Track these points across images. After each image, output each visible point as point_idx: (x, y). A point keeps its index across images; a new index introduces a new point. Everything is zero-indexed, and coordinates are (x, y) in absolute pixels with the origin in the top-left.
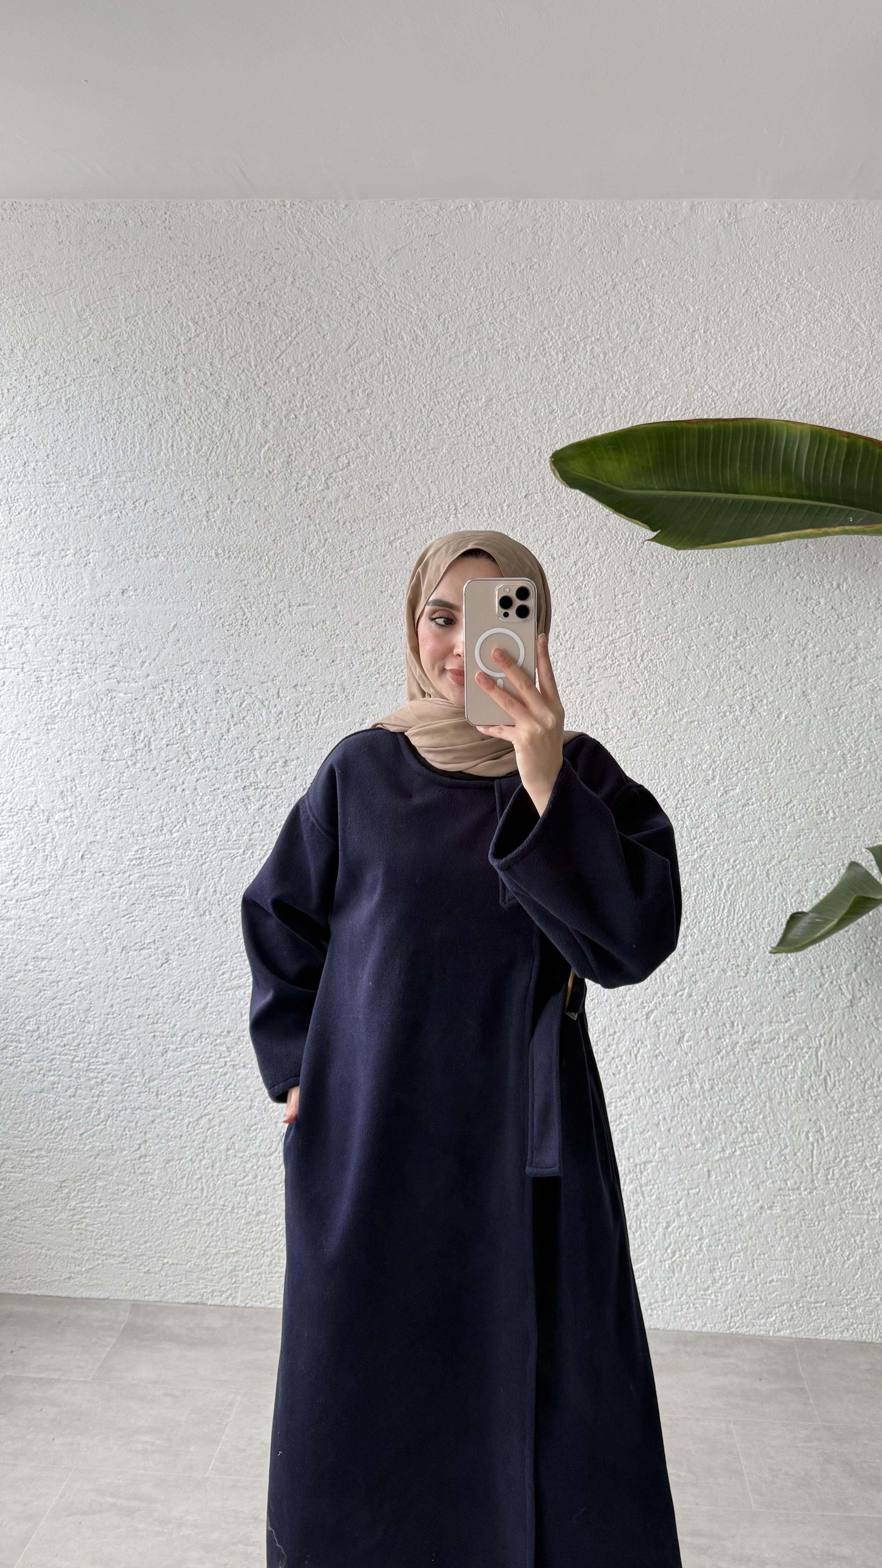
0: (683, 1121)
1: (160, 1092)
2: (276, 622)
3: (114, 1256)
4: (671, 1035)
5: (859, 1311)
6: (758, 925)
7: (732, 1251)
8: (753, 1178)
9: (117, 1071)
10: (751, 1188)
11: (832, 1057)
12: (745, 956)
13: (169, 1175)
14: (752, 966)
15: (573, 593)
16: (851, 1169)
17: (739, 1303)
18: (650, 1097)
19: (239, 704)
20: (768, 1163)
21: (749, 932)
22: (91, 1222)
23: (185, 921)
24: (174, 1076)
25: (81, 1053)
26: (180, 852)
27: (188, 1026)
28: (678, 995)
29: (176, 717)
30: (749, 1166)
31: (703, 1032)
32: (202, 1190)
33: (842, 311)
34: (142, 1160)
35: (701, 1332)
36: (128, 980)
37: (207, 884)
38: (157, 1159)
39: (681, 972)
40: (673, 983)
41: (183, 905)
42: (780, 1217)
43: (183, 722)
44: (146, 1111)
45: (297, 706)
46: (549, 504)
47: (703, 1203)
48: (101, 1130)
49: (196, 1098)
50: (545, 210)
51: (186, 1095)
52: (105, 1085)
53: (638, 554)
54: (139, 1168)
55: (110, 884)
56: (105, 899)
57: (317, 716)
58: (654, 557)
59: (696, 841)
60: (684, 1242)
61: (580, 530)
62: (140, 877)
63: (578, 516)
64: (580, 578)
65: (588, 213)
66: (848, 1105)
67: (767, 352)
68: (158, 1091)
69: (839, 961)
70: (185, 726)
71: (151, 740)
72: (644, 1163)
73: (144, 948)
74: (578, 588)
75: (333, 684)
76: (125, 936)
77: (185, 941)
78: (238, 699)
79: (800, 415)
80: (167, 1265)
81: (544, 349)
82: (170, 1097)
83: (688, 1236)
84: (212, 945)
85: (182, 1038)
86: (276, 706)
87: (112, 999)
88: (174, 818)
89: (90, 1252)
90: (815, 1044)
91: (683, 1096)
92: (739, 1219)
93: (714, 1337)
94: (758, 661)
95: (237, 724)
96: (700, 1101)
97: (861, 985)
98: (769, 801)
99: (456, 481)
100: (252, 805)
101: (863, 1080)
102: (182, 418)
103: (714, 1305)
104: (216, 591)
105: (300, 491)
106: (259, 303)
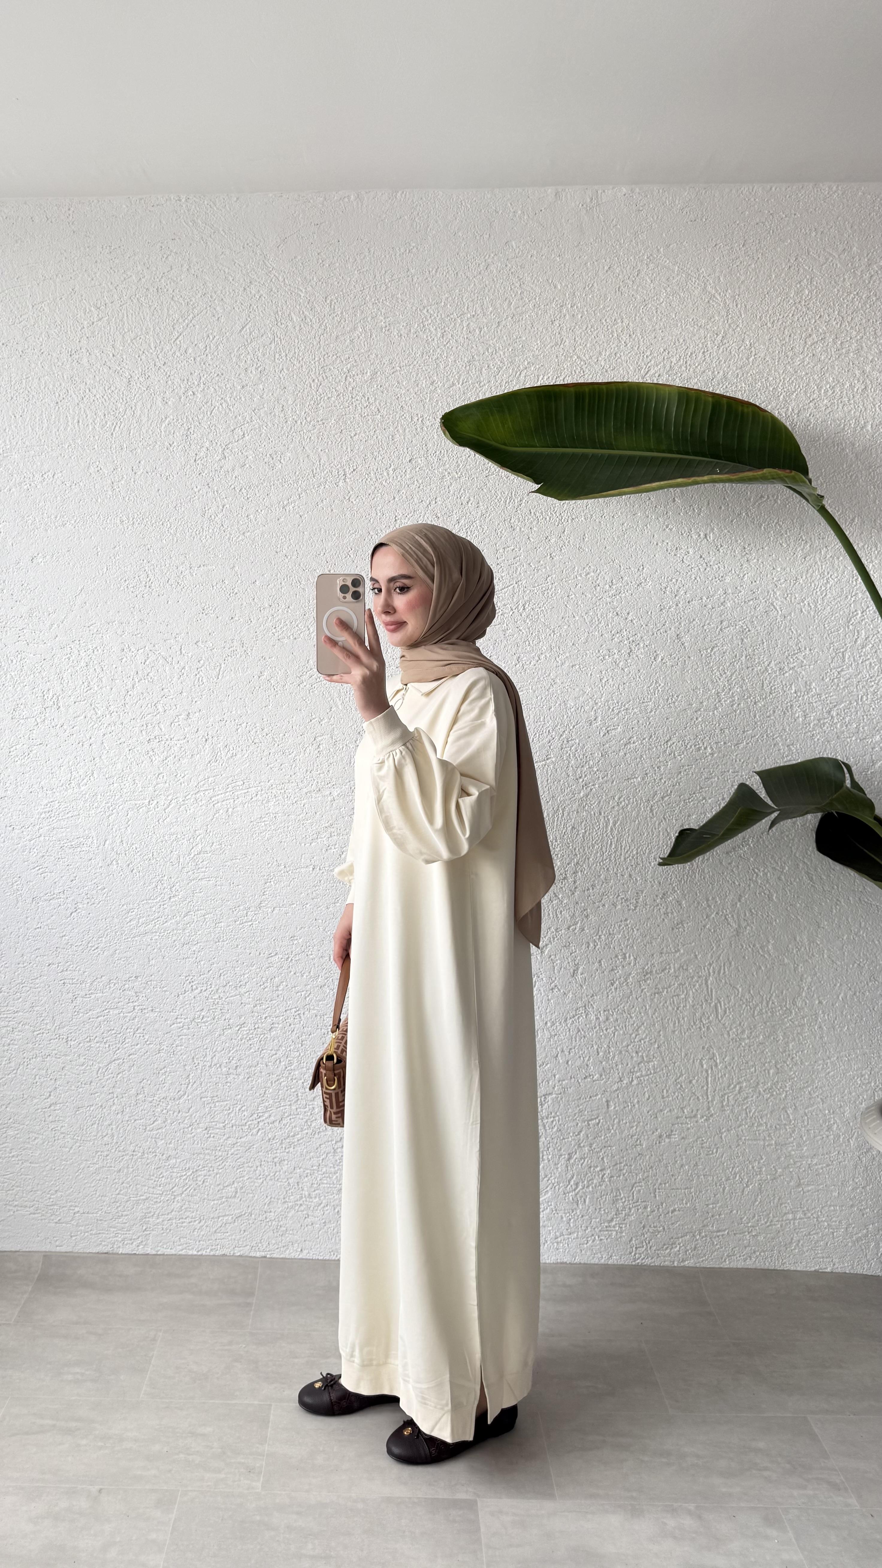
0: (580, 1052)
2: (178, 583)
3: (26, 1207)
4: (565, 968)
5: (761, 1238)
6: (645, 859)
7: (634, 1181)
8: (651, 1107)
9: (29, 1021)
10: (649, 1117)
11: (721, 985)
12: (634, 890)
13: (79, 1123)
14: (641, 899)
16: (745, 1095)
17: (643, 1234)
18: (548, 1031)
19: (143, 661)
21: (636, 867)
23: (94, 872)
24: (84, 1022)
26: (88, 805)
27: (96, 973)
28: (571, 928)
29: (83, 676)
30: (647, 1095)
31: (597, 964)
33: (698, 284)
34: (52, 1107)
35: (607, 1264)
36: (38, 930)
37: (115, 835)
39: (572, 906)
40: (565, 917)
41: (90, 855)
42: (679, 1145)
43: (90, 680)
45: (199, 661)
46: (433, 467)
47: (603, 1134)
48: (12, 1079)
49: (107, 1045)
50: (421, 200)
52: (16, 1033)
54: (50, 1116)
55: (21, 838)
56: (16, 852)
58: (532, 514)
59: (581, 780)
60: (587, 1174)
62: (49, 830)
66: (738, 1032)
67: (631, 324)
69: (724, 893)
70: (92, 684)
71: (60, 698)
73: (55, 899)
75: (232, 640)
76: (36, 887)
77: (94, 891)
78: (142, 657)
79: (663, 379)
80: (77, 1214)
82: (80, 1044)
83: (590, 1167)
84: (120, 895)
85: (92, 984)
87: (22, 949)
88: (81, 772)
90: (704, 973)
91: (580, 1028)
92: (639, 1149)
93: (620, 1268)
94: (634, 608)
95: (141, 680)
96: (597, 1033)
97: (745, 915)
98: (649, 739)
99: (345, 448)
100: (157, 757)
101: (752, 1007)
102: (87, 396)
103: (618, 1236)
104: (121, 556)
105: (199, 462)
106: (157, 289)
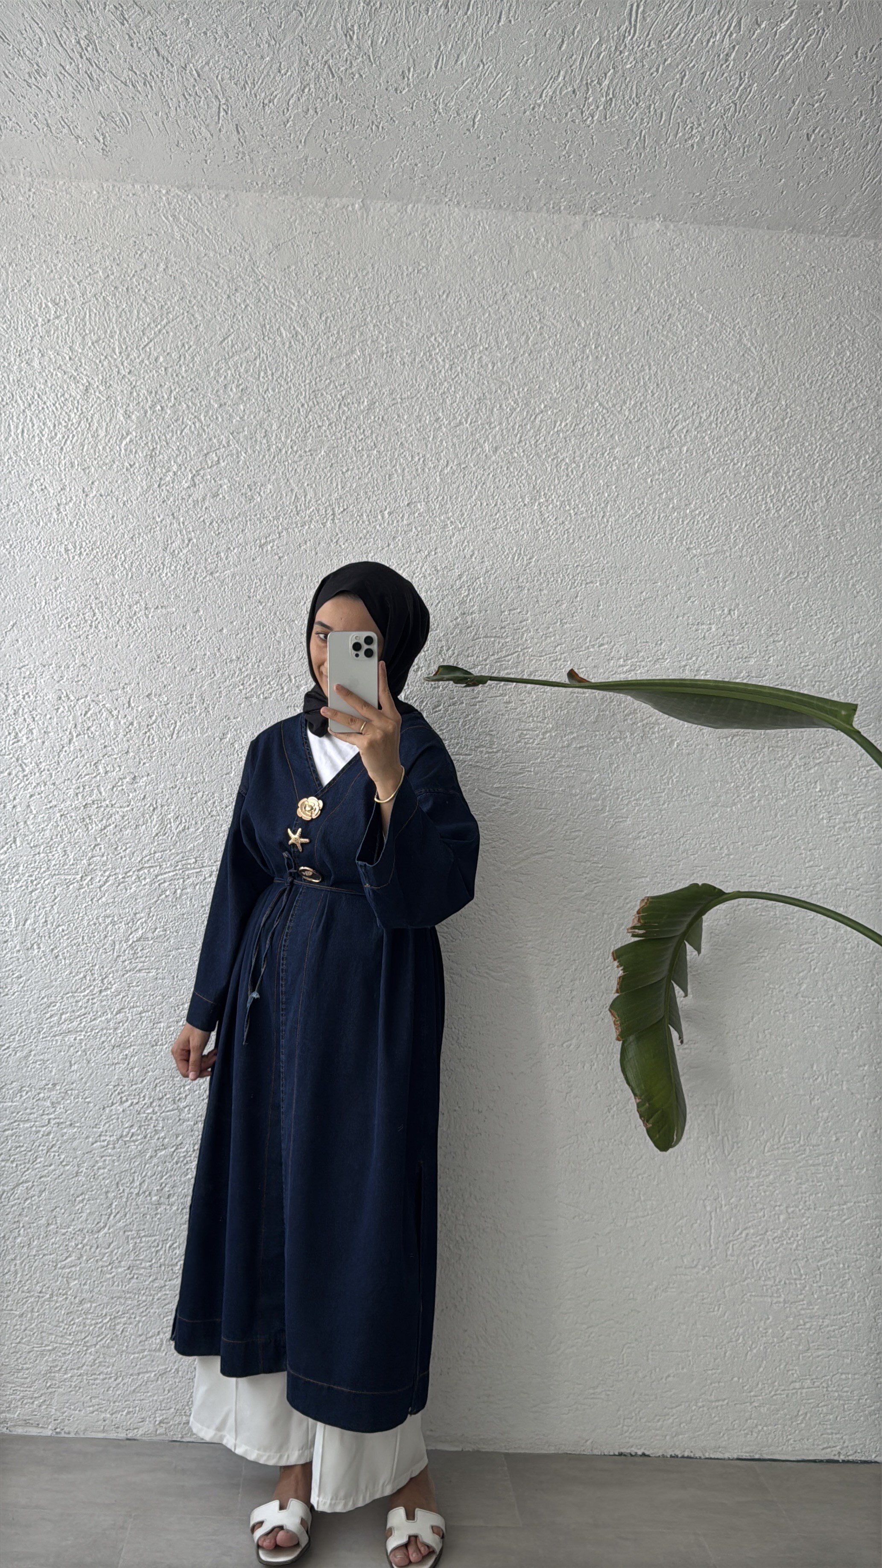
11: (729, 1116)
15: (457, 607)
16: (752, 1244)
19: (84, 712)
20: (663, 1236)
45: (150, 717)
61: (466, 543)
63: (463, 528)
66: (747, 1170)
74: (463, 602)
75: (191, 695)
78: (83, 707)
81: (430, 356)
86: (126, 716)
95: (80, 734)
99: (335, 485)
100: (94, 826)
104: (64, 589)
105: (164, 487)
106: (127, 289)
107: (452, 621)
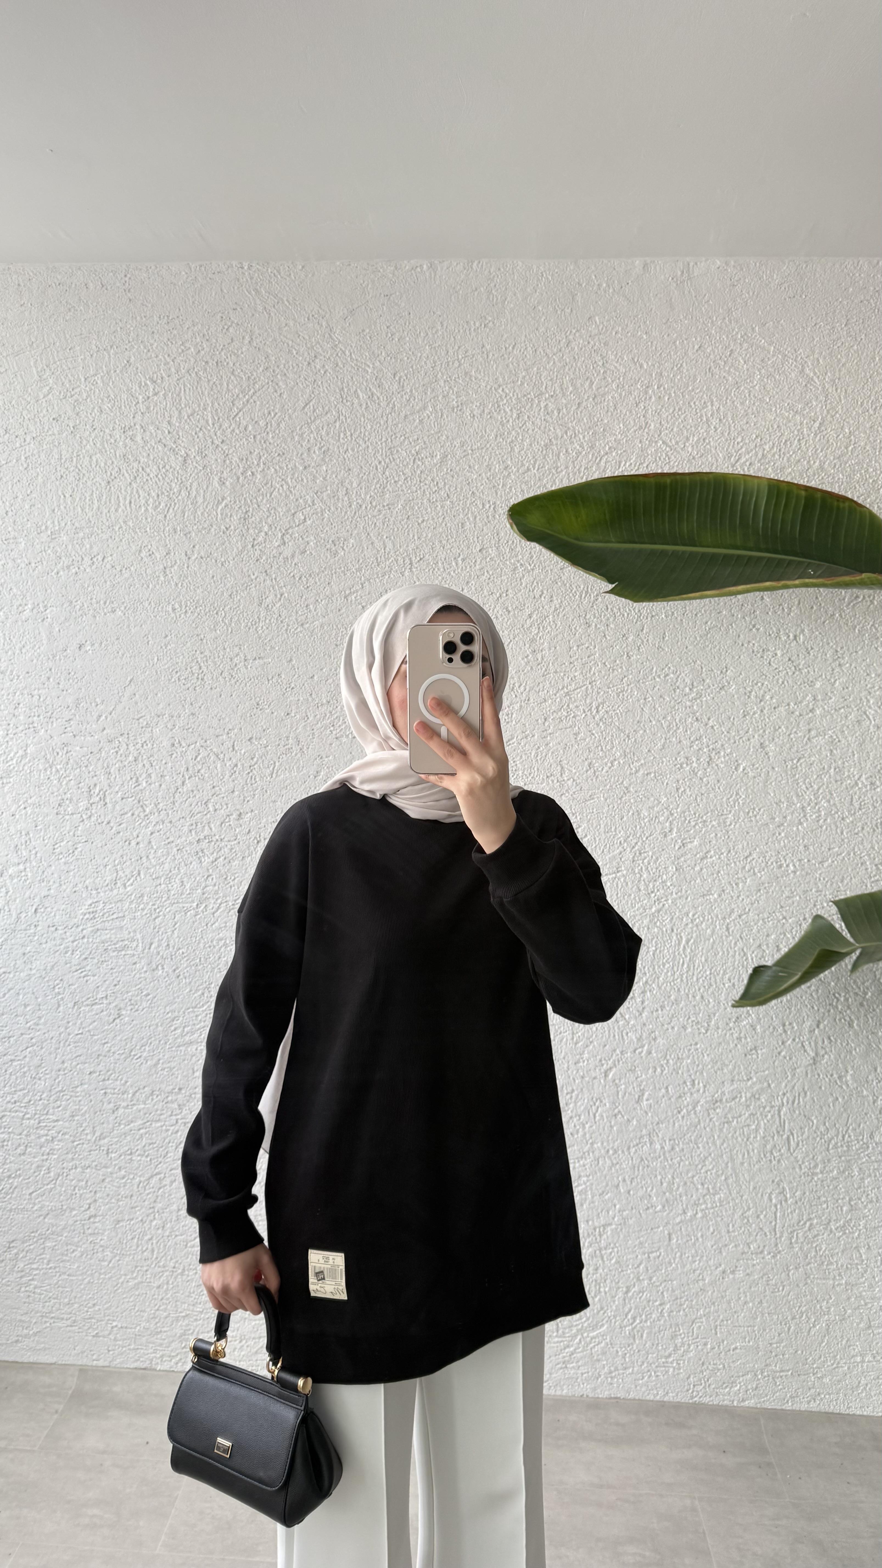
0: (643, 1182)
1: (110, 1151)
2: (232, 676)
3: (62, 1319)
4: (630, 1094)
5: (826, 1380)
6: (718, 980)
7: (694, 1317)
8: (715, 1241)
9: (67, 1128)
10: (713, 1252)
11: (795, 1116)
12: (705, 1013)
13: (120, 1236)
14: (713, 1023)
15: (527, 646)
16: (816, 1233)
17: (702, 1372)
18: (610, 1158)
19: (194, 757)
20: (731, 1225)
21: (709, 988)
22: (39, 1284)
23: (138, 976)
24: (125, 1134)
25: (31, 1110)
26: (133, 906)
27: (139, 1083)
28: (637, 1052)
29: (131, 771)
30: (712, 1229)
31: (663, 1091)
32: (153, 1251)
33: (795, 366)
34: (92, 1220)
35: (663, 1401)
36: (79, 1036)
37: (160, 938)
38: (107, 1219)
39: (640, 1028)
40: (632, 1040)
41: (135, 959)
42: (743, 1281)
43: (138, 775)
44: (96, 1169)
45: (252, 759)
46: (504, 558)
47: (664, 1268)
48: (51, 1189)
49: (147, 1157)
50: (499, 269)
51: (137, 1154)
52: (56, 1143)
53: (592, 607)
54: (89, 1228)
55: (63, 939)
56: (58, 953)
57: (271, 769)
58: (609, 610)
59: (653, 895)
60: (645, 1308)
61: (536, 584)
62: (92, 931)
63: (533, 570)
64: (534, 631)
65: (542, 273)
66: (812, 1166)
67: (721, 407)
68: (108, 1149)
69: (801, 1018)
70: (140, 779)
71: (107, 793)
72: (603, 1226)
73: (96, 1003)
74: (533, 640)
75: (288, 737)
76: (77, 991)
77: (137, 996)
78: (193, 753)
79: (754, 469)
80: (115, 1329)
81: (499, 406)
82: (121, 1156)
83: (649, 1301)
84: (165, 1000)
85: (134, 1095)
86: (230, 759)
87: (63, 1055)
88: (128, 872)
89: (38, 1314)
90: (777, 1103)
91: (643, 1157)
92: (701, 1283)
94: (715, 713)
95: (191, 777)
96: (661, 1162)
97: (824, 1042)
98: (727, 854)
99: (411, 536)
100: (206, 858)
101: (827, 1140)
102: (140, 475)
103: (675, 1373)
104: (173, 645)
105: (257, 547)
106: (217, 363)
107: (523, 659)
